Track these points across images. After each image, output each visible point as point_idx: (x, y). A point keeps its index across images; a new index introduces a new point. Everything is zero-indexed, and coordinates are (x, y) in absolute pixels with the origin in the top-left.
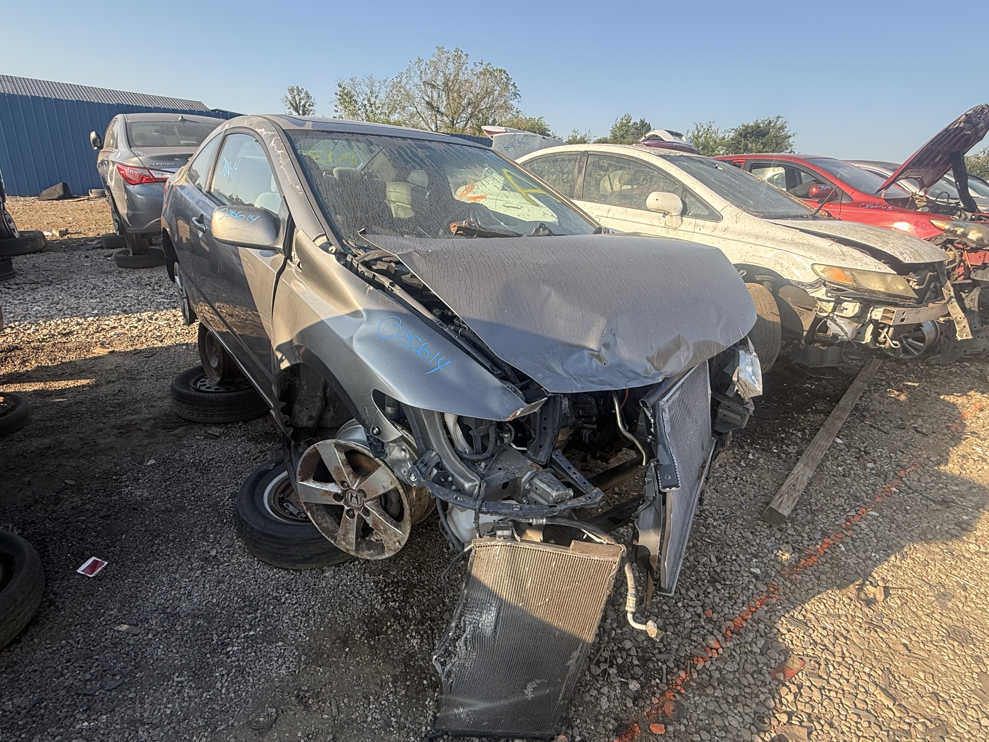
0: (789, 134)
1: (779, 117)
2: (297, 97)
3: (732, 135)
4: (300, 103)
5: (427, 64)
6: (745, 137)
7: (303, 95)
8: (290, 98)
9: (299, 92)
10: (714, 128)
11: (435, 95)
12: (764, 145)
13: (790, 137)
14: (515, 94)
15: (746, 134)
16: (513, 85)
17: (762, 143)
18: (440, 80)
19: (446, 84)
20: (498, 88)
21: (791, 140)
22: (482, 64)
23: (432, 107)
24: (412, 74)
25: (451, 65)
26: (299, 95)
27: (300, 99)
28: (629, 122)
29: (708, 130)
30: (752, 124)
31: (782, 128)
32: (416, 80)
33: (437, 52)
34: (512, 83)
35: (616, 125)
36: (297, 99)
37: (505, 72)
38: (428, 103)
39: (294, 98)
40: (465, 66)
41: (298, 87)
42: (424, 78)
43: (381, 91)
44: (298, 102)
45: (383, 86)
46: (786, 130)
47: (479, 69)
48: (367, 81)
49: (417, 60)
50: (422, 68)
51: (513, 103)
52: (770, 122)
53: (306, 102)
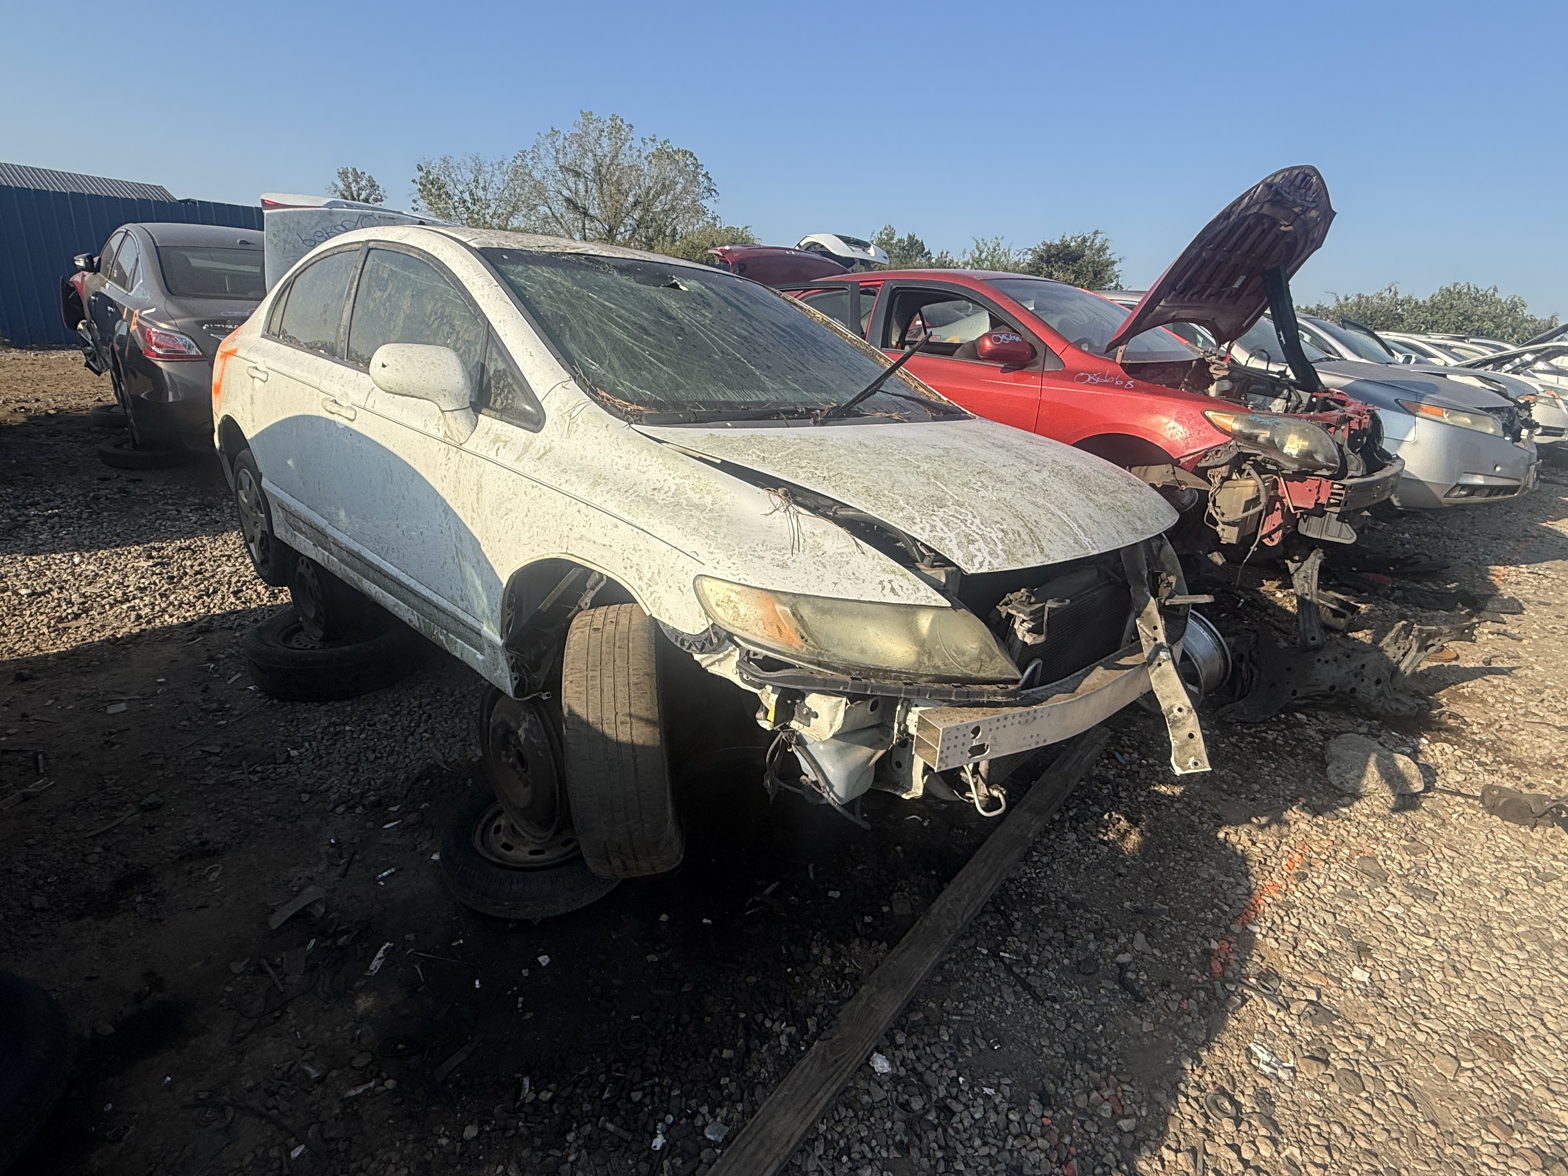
0: (1113, 258)
1: (1096, 233)
2: (353, 185)
3: (1029, 258)
5: (566, 139)
6: (1048, 262)
7: (363, 183)
8: (341, 186)
9: (357, 177)
10: (1004, 247)
11: (581, 187)
12: (1078, 274)
13: (1114, 263)
14: (709, 190)
15: (1049, 257)
16: (706, 175)
17: (1074, 272)
18: (588, 165)
19: (598, 171)
20: (681, 180)
21: (1116, 268)
22: (653, 141)
23: (576, 207)
24: (542, 152)
25: (605, 141)
26: (358, 183)
27: (360, 189)
28: (892, 238)
29: (995, 250)
30: (1058, 242)
31: (1102, 249)
32: (549, 163)
33: (581, 120)
34: (703, 172)
36: (354, 188)
37: (691, 155)
38: (568, 200)
39: (348, 187)
40: (628, 144)
41: (354, 170)
42: (561, 160)
43: (494, 179)
44: (355, 194)
45: (497, 172)
46: (1108, 252)
47: (651, 149)
48: (470, 164)
49: (550, 131)
50: (559, 143)
51: (707, 203)
52: (1085, 240)
53: (369, 195)
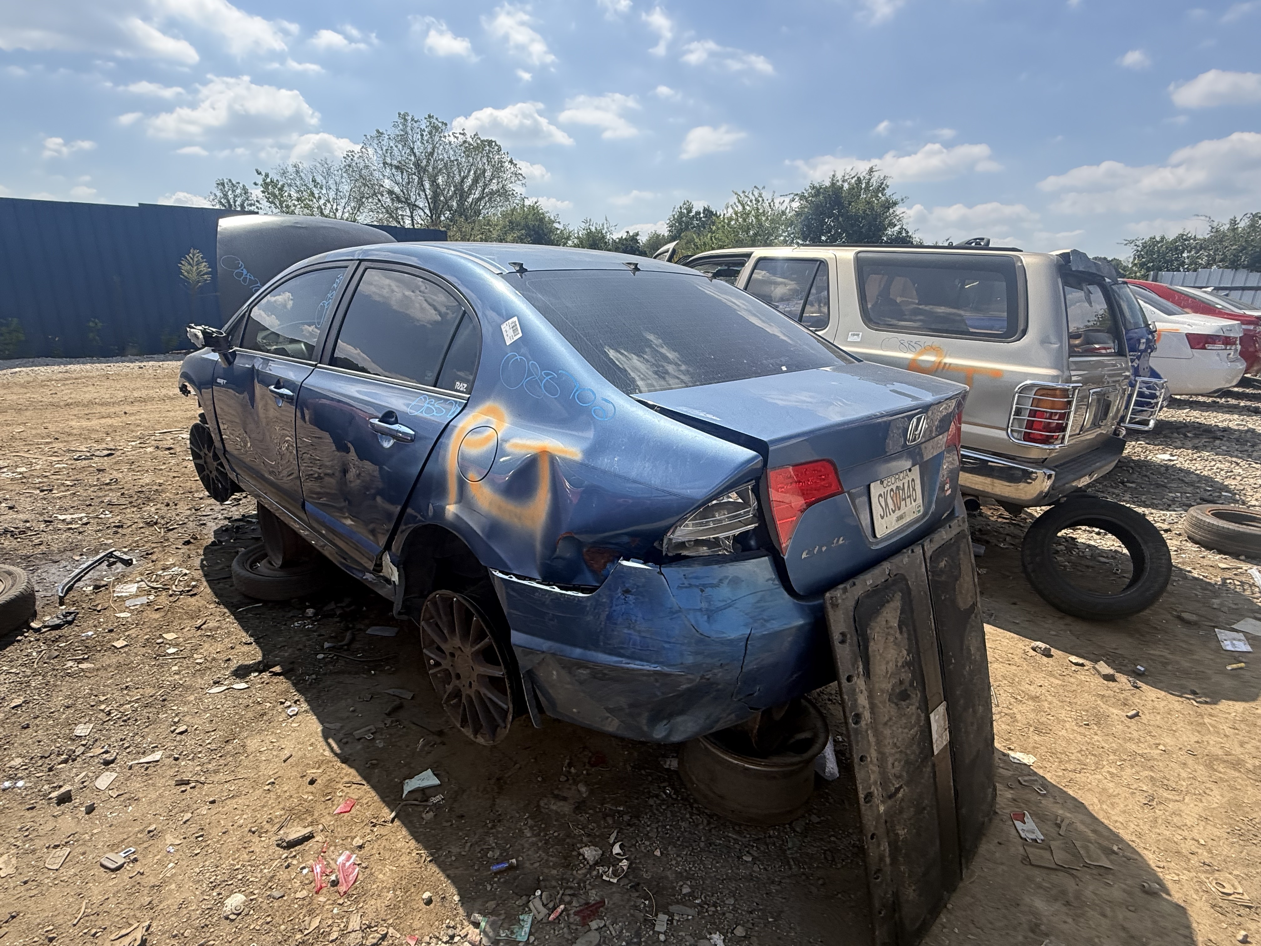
0: (895, 198)
1: (872, 171)
2: (230, 192)
3: (796, 205)
4: (235, 202)
5: (390, 139)
7: (238, 191)
8: (219, 194)
9: (234, 187)
10: (767, 197)
13: (896, 204)
14: (516, 175)
15: (819, 202)
16: (513, 162)
19: (417, 166)
20: (489, 168)
21: (899, 210)
22: (465, 134)
24: (370, 152)
26: (233, 191)
27: (235, 196)
28: (690, 211)
29: (758, 201)
30: (828, 184)
32: (376, 160)
33: (399, 120)
35: (674, 216)
36: (230, 196)
37: (497, 144)
39: (226, 196)
41: (230, 181)
44: (231, 201)
48: (320, 169)
49: (374, 133)
51: (515, 187)
53: (243, 202)
